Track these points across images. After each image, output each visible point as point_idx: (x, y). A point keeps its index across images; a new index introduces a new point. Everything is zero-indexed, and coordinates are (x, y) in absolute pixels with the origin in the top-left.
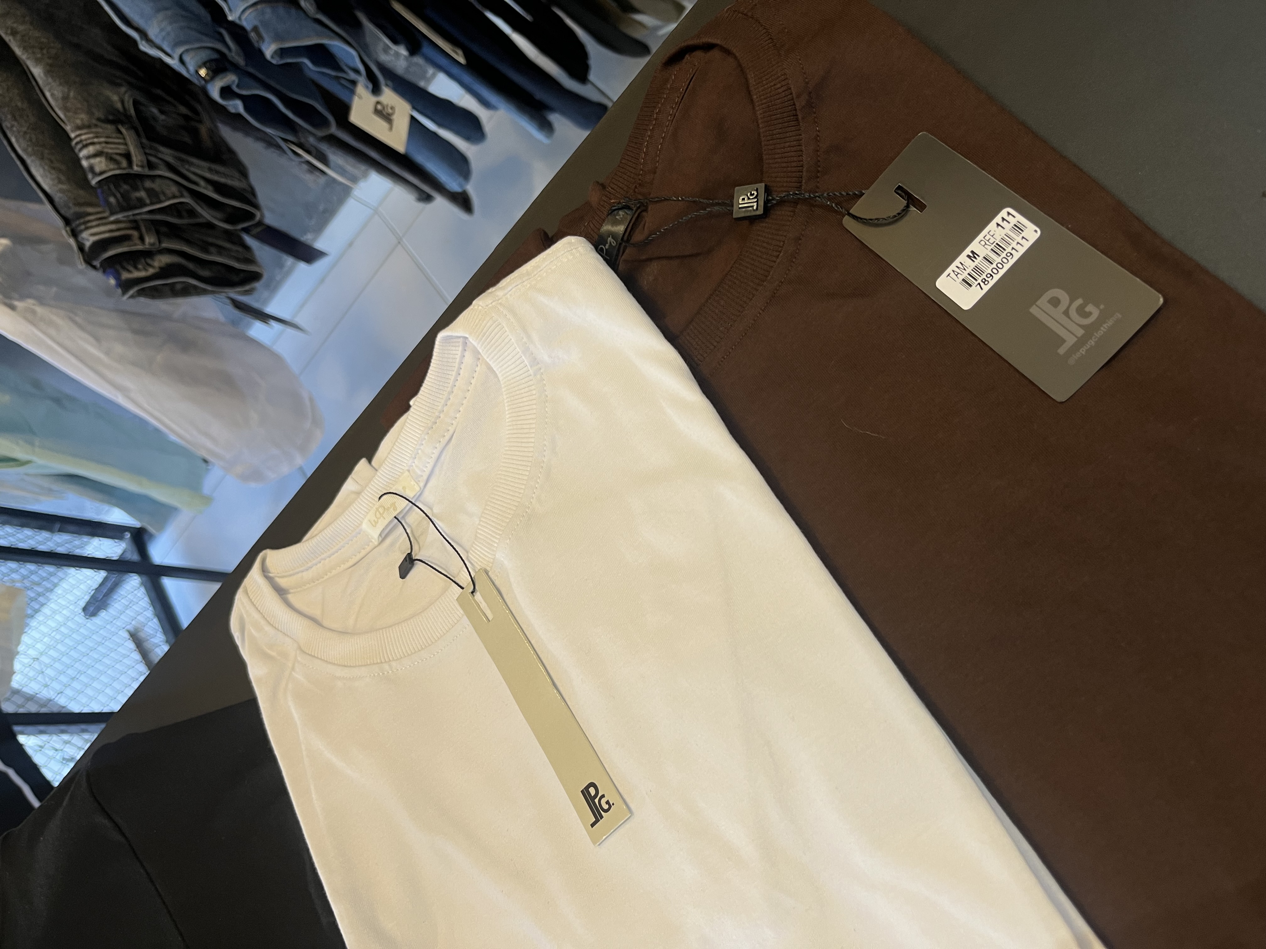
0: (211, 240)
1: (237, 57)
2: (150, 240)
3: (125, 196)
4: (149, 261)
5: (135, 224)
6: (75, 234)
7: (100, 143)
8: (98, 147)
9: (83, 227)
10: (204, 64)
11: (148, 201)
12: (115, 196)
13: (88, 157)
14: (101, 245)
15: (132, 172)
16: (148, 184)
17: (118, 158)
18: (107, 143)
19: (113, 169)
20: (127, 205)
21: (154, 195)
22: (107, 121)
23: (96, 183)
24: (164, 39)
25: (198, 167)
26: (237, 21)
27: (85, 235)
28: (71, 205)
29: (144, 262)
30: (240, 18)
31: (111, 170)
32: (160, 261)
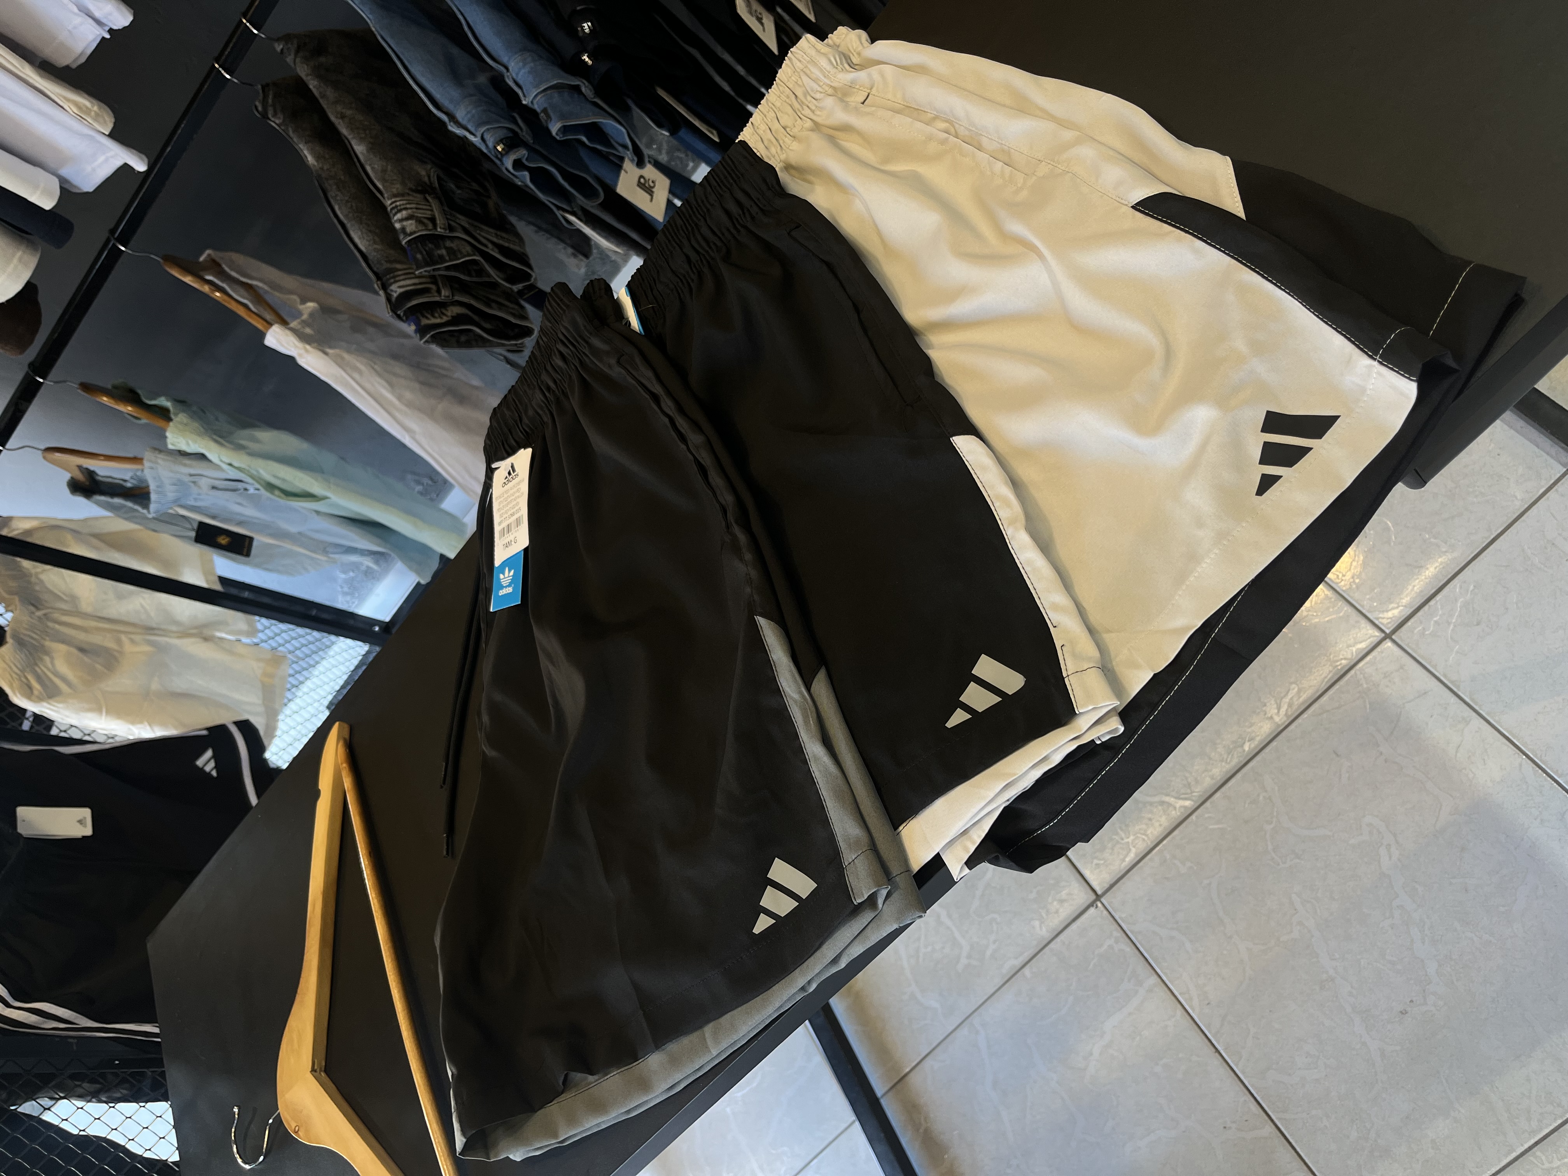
0: (492, 297)
1: (527, 137)
2: (445, 292)
3: (429, 254)
4: (444, 311)
5: (434, 279)
6: (385, 287)
7: (411, 208)
8: (410, 211)
9: (392, 280)
10: (501, 141)
11: (447, 258)
12: (421, 253)
13: (401, 221)
14: (406, 296)
15: (436, 233)
16: (448, 244)
17: (426, 221)
18: (417, 208)
19: (421, 231)
20: (430, 260)
21: (453, 253)
22: (417, 191)
23: (406, 243)
24: (469, 120)
25: (488, 232)
26: (530, 105)
27: (394, 287)
28: (383, 262)
29: (439, 311)
30: (532, 102)
31: (419, 231)
32: (452, 311)
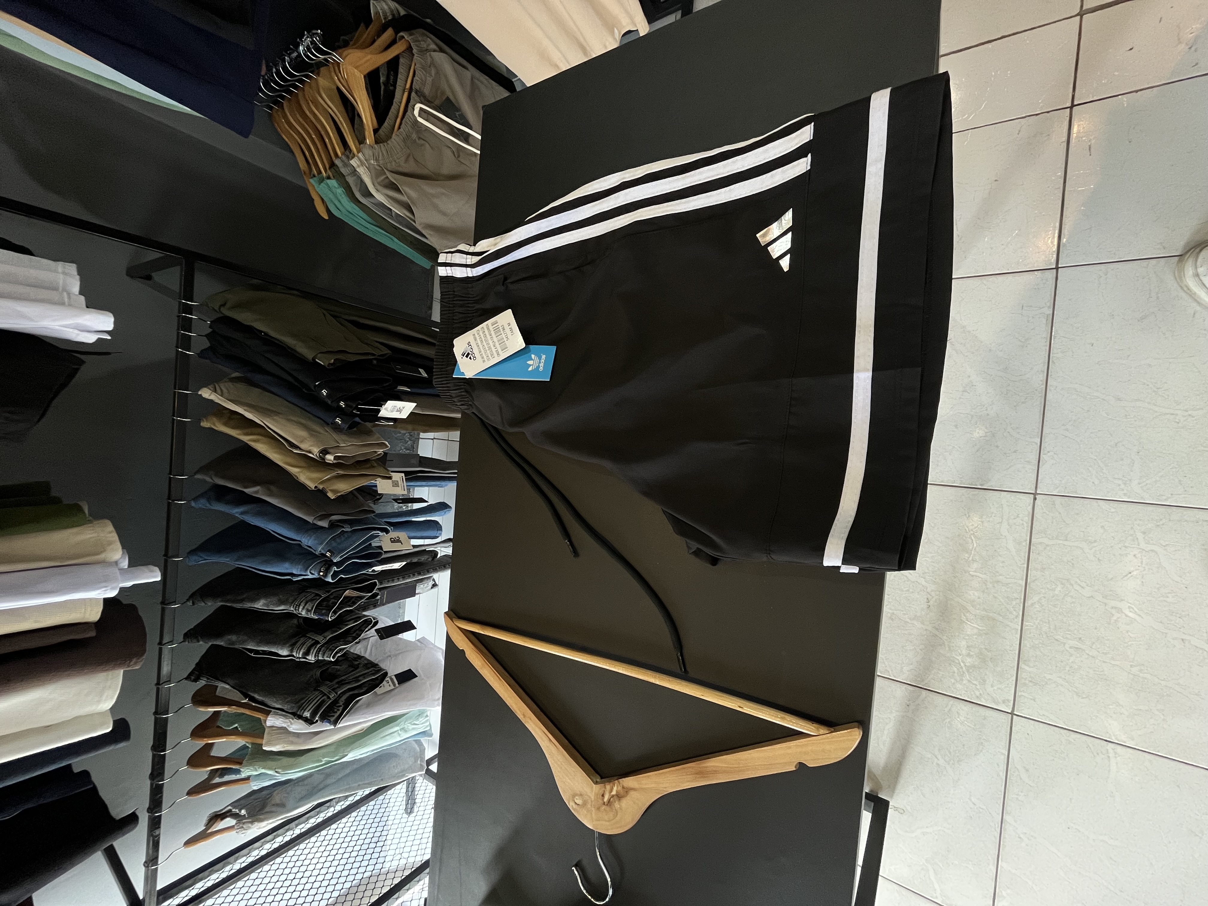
19: (316, 602)
31: (315, 603)
